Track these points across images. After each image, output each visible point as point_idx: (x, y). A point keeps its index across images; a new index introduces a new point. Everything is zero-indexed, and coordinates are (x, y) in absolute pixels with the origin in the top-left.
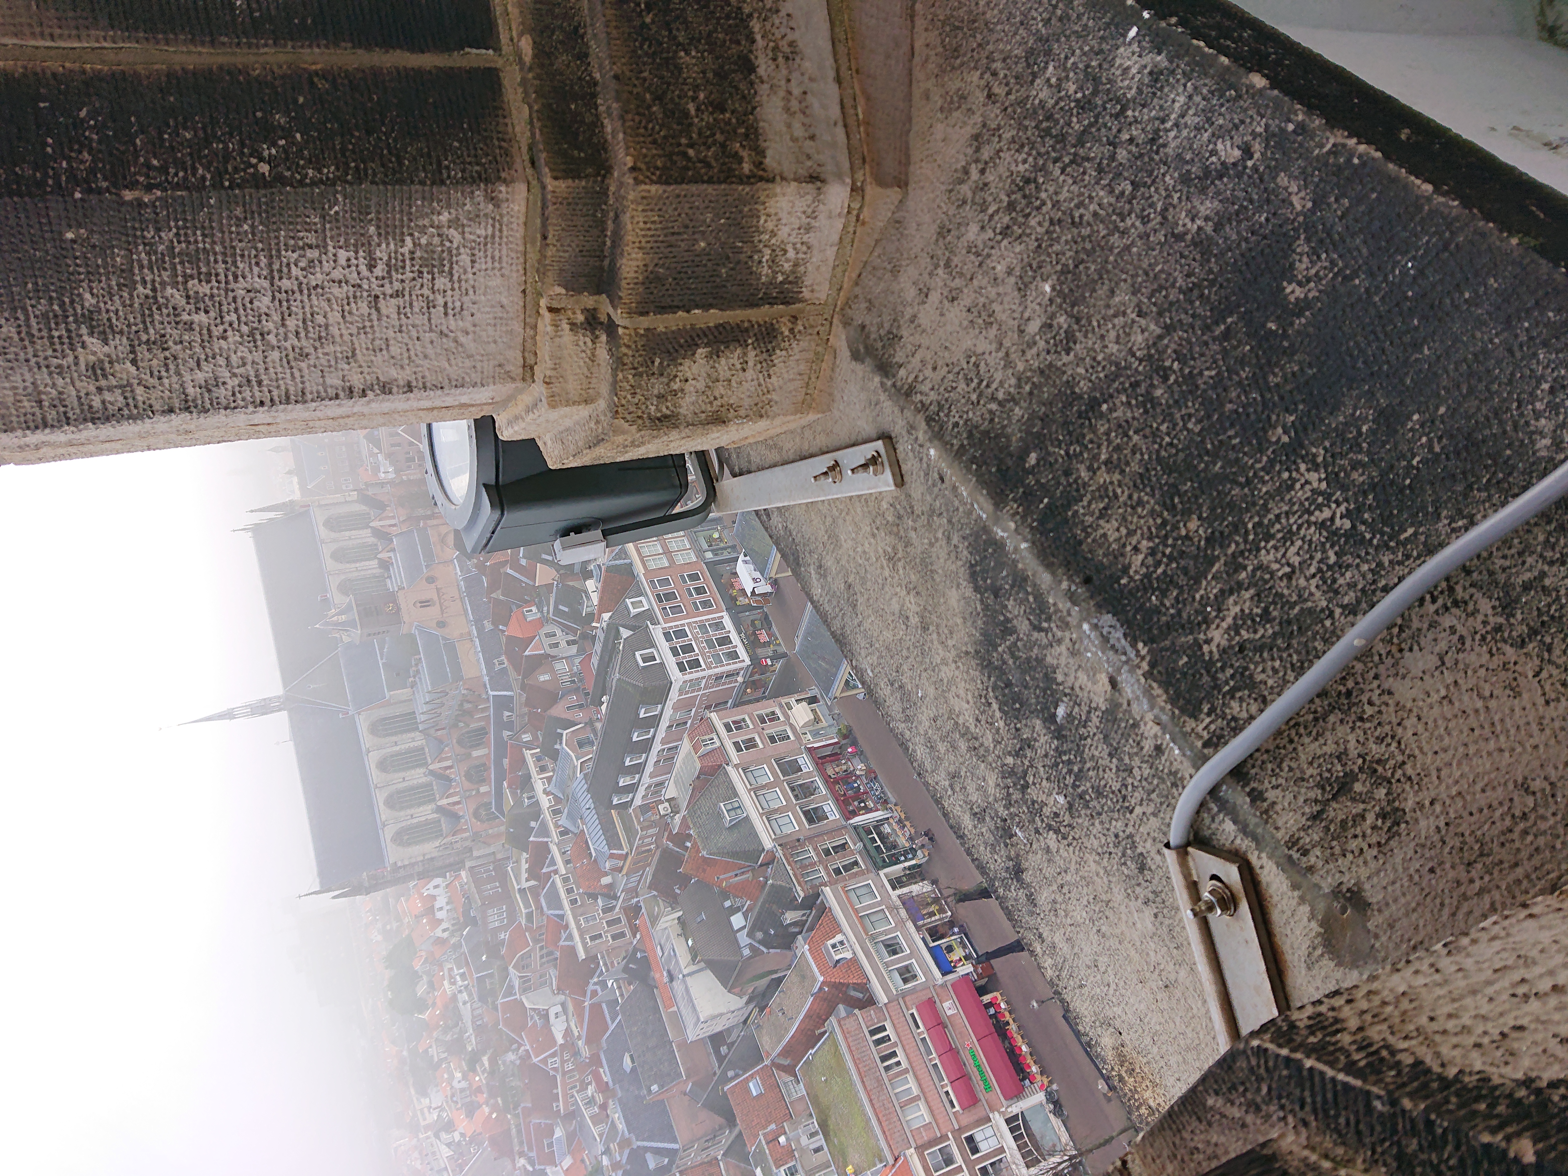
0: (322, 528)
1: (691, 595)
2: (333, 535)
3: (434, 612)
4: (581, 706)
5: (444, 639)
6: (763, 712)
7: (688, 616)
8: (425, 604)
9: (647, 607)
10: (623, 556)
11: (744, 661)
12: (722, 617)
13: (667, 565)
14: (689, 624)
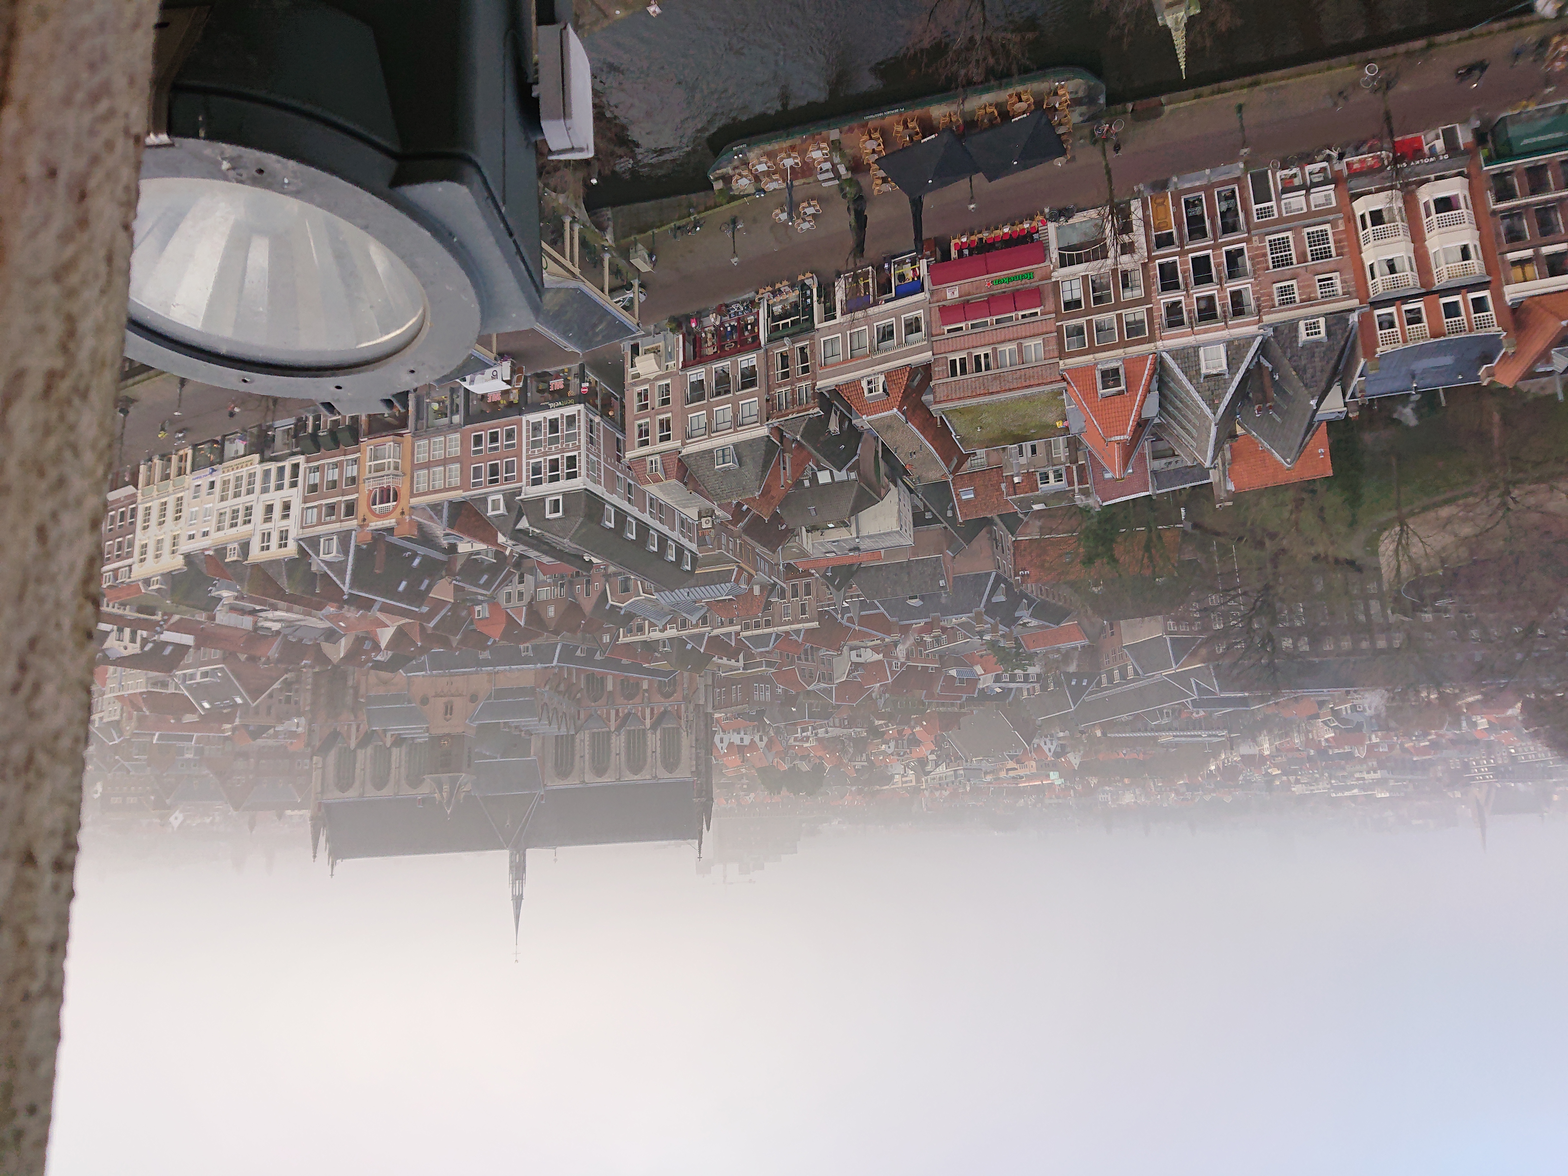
0: (346, 794)
1: (496, 448)
2: (357, 783)
3: (459, 703)
4: (588, 582)
5: (489, 698)
6: (636, 404)
7: (519, 456)
8: (449, 710)
9: (500, 497)
10: (439, 508)
11: (579, 411)
12: (528, 422)
13: (458, 465)
14: (528, 458)
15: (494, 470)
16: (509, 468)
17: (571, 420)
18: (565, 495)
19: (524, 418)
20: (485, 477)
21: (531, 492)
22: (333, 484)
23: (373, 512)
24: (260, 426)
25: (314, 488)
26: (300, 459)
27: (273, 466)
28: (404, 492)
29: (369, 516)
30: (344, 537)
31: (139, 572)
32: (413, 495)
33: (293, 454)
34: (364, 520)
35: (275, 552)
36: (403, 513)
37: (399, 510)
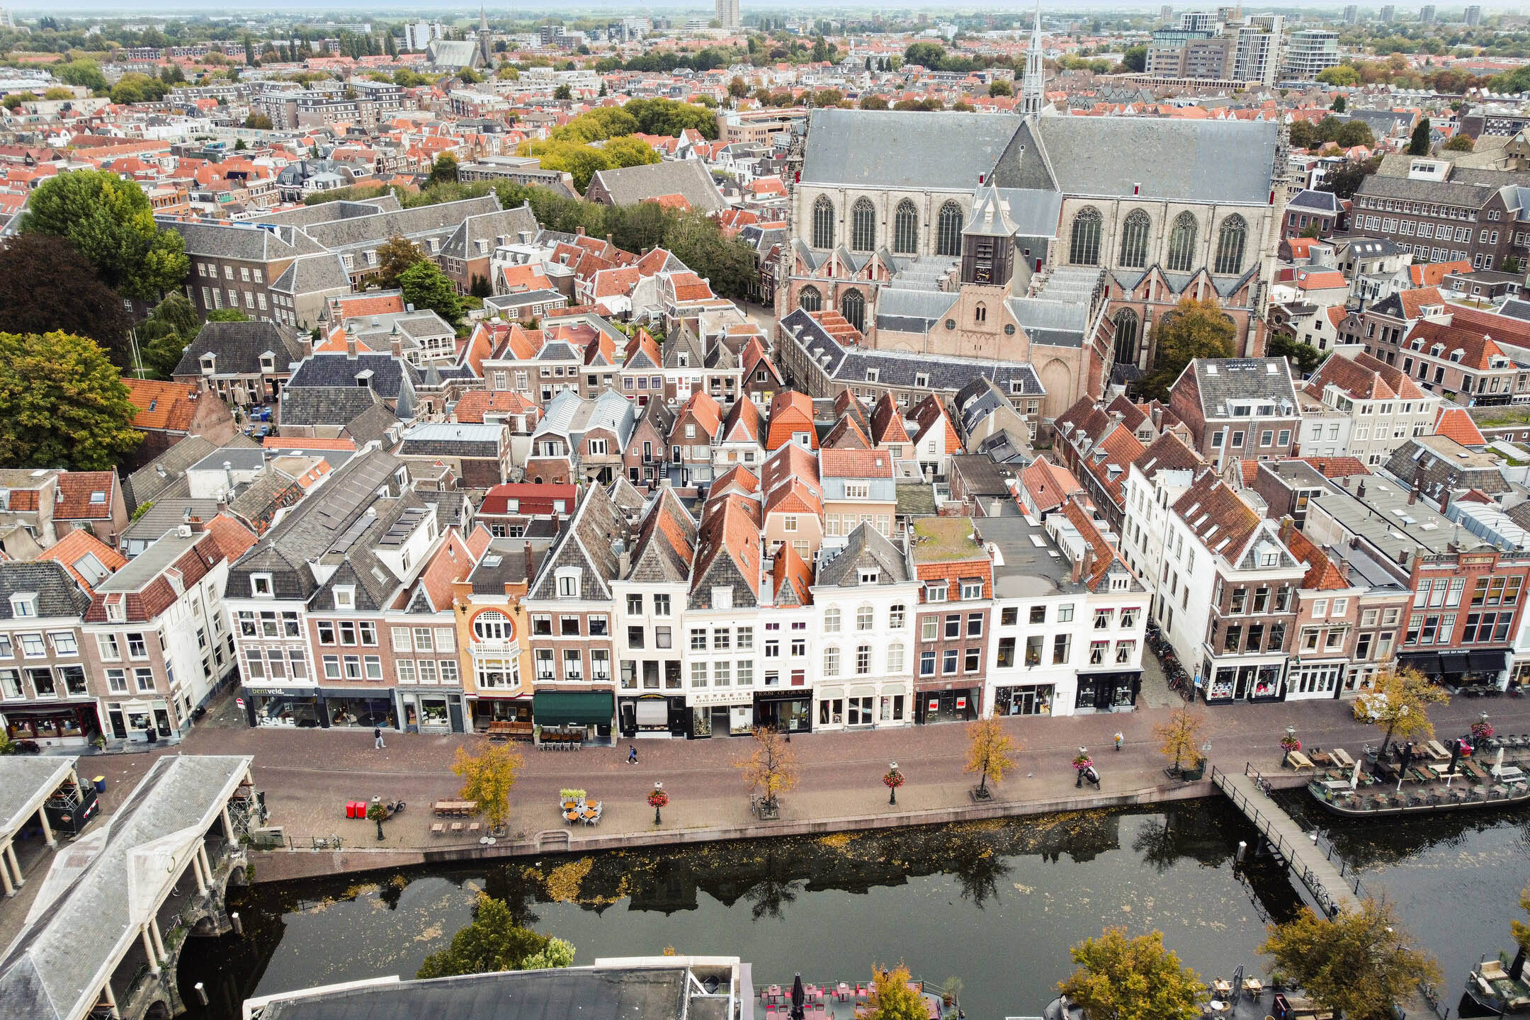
7: (316, 646)
9: (338, 606)
10: (417, 607)
11: (248, 679)
12: (311, 680)
13: (396, 649)
14: (304, 643)
15: (349, 637)
16: (327, 637)
17: (257, 671)
18: (248, 595)
19: (314, 684)
20: (357, 631)
21: (298, 606)
22: (573, 655)
23: (506, 615)
24: (691, 737)
25: (600, 656)
26: (620, 691)
27: (663, 690)
28: (464, 633)
29: (512, 613)
30: (547, 592)
31: (907, 594)
32: (454, 626)
33: (635, 699)
34: (517, 609)
35: (649, 591)
36: (464, 609)
37: (469, 613)
